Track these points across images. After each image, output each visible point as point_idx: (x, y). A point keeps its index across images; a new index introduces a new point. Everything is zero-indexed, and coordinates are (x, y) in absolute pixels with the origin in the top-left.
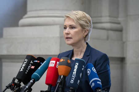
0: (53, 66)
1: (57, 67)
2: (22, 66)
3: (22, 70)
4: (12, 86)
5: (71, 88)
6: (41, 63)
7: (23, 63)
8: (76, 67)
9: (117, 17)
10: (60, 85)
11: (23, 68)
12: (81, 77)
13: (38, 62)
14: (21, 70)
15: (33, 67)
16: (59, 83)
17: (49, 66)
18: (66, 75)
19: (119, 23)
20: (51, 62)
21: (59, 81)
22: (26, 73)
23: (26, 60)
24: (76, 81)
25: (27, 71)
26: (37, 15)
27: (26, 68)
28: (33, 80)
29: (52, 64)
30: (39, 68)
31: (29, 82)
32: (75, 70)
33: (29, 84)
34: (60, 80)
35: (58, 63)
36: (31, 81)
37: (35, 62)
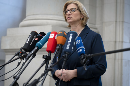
0: (53, 37)
1: (55, 38)
2: (28, 39)
3: (28, 42)
4: (20, 53)
5: (67, 53)
6: (43, 36)
7: (29, 37)
8: (71, 37)
9: (95, 24)
10: (58, 51)
11: (28, 41)
12: (74, 45)
13: (41, 35)
14: (26, 42)
15: (36, 39)
16: (58, 49)
17: (50, 38)
18: (63, 44)
19: (96, 29)
20: (51, 34)
21: (57, 48)
22: (31, 44)
23: (31, 35)
24: (70, 47)
25: (31, 43)
26: (34, 18)
27: (31, 40)
28: (37, 47)
29: (52, 36)
30: (42, 39)
31: (34, 48)
32: (70, 39)
33: (34, 50)
34: (59, 47)
35: (56, 35)
36: (35, 48)
37: (38, 36)
